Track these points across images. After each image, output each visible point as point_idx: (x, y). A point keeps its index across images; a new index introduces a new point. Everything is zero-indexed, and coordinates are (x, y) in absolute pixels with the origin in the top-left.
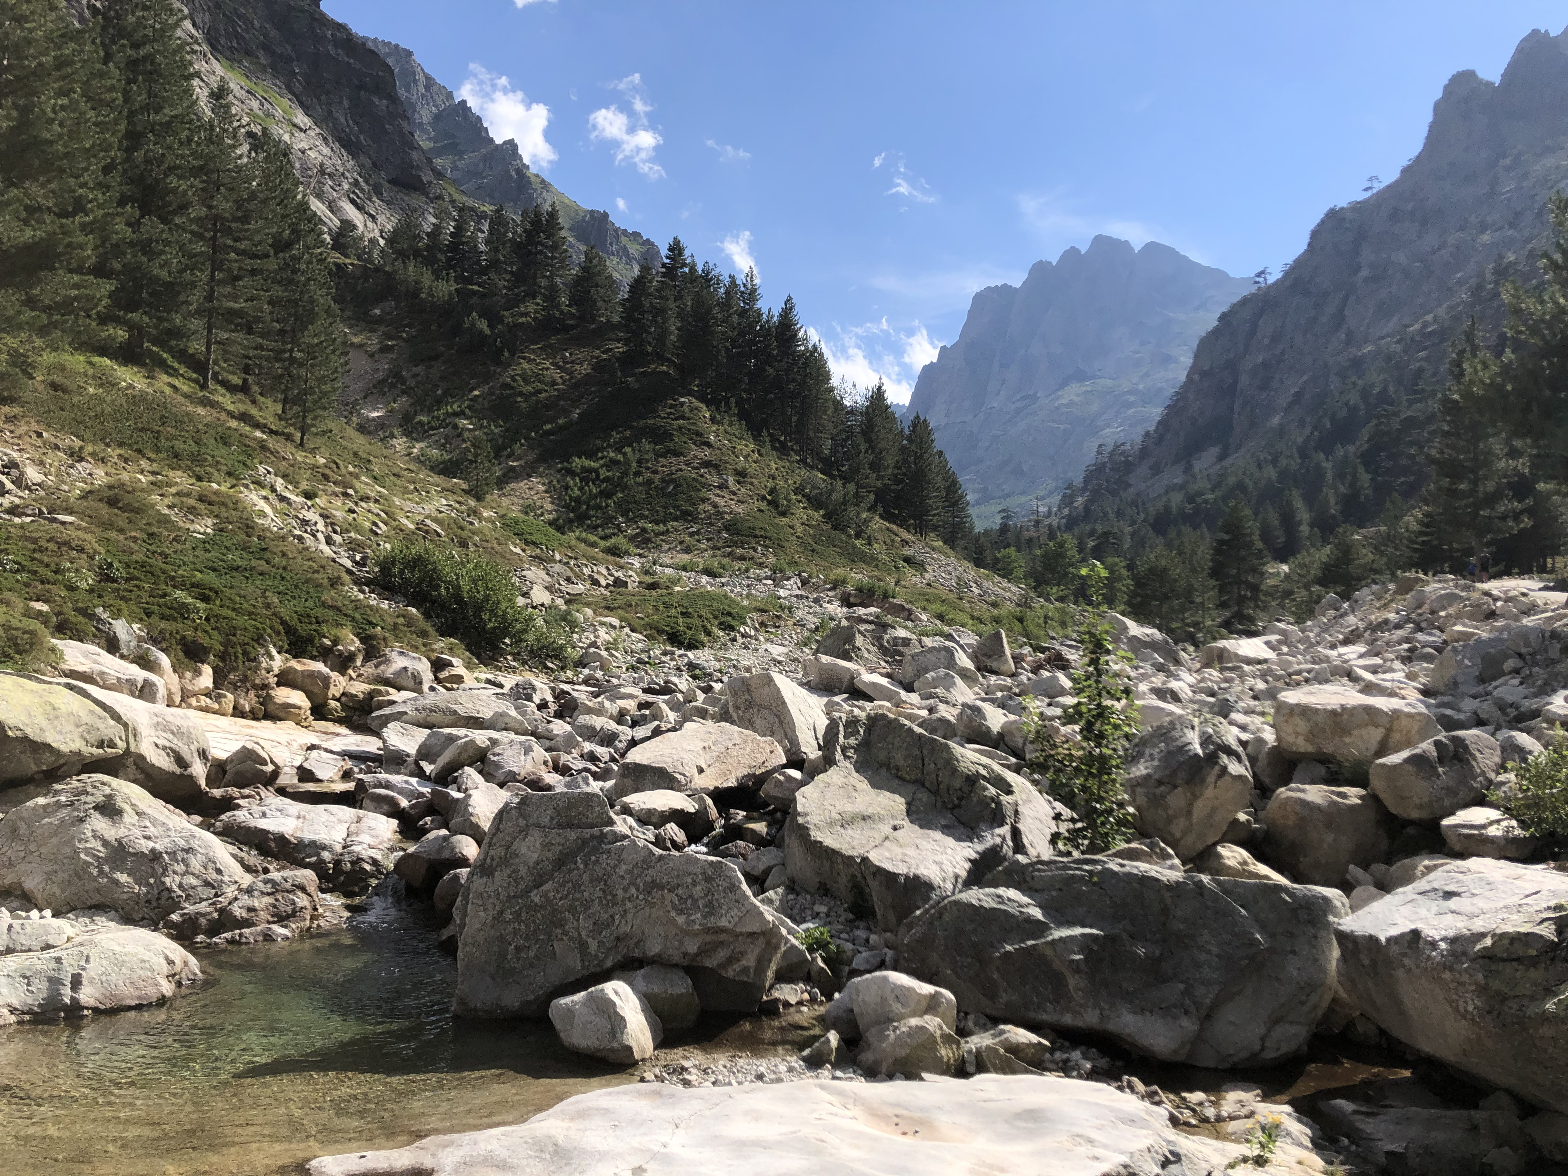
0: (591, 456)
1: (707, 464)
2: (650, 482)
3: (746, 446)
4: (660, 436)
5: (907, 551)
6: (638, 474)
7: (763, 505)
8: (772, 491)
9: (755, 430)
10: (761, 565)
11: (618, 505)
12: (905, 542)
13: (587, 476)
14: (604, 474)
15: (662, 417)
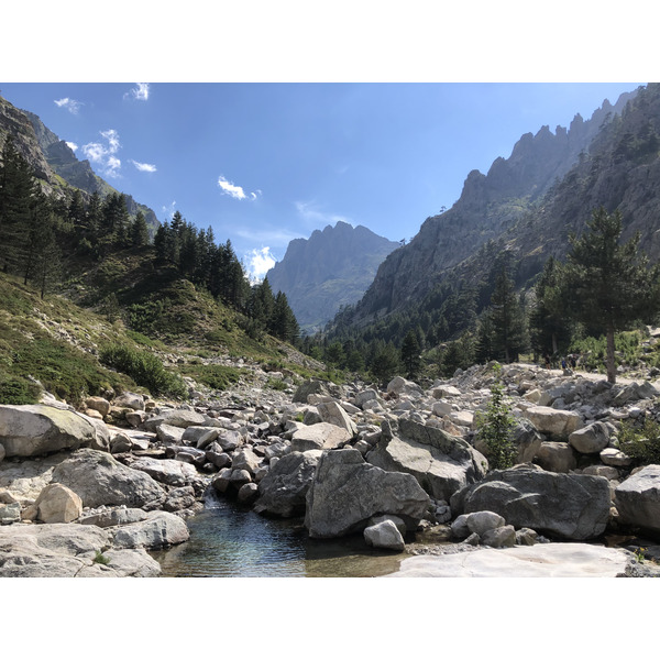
0: (141, 303)
1: (195, 309)
2: (169, 316)
3: (212, 301)
4: (173, 296)
5: (280, 348)
6: (163, 312)
7: (221, 327)
8: (224, 321)
9: (215, 295)
10: (223, 353)
11: (155, 326)
12: (278, 344)
13: (140, 313)
14: (148, 312)
15: (174, 287)
